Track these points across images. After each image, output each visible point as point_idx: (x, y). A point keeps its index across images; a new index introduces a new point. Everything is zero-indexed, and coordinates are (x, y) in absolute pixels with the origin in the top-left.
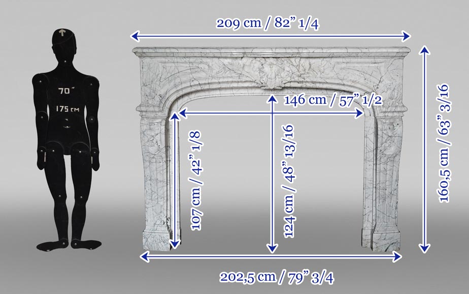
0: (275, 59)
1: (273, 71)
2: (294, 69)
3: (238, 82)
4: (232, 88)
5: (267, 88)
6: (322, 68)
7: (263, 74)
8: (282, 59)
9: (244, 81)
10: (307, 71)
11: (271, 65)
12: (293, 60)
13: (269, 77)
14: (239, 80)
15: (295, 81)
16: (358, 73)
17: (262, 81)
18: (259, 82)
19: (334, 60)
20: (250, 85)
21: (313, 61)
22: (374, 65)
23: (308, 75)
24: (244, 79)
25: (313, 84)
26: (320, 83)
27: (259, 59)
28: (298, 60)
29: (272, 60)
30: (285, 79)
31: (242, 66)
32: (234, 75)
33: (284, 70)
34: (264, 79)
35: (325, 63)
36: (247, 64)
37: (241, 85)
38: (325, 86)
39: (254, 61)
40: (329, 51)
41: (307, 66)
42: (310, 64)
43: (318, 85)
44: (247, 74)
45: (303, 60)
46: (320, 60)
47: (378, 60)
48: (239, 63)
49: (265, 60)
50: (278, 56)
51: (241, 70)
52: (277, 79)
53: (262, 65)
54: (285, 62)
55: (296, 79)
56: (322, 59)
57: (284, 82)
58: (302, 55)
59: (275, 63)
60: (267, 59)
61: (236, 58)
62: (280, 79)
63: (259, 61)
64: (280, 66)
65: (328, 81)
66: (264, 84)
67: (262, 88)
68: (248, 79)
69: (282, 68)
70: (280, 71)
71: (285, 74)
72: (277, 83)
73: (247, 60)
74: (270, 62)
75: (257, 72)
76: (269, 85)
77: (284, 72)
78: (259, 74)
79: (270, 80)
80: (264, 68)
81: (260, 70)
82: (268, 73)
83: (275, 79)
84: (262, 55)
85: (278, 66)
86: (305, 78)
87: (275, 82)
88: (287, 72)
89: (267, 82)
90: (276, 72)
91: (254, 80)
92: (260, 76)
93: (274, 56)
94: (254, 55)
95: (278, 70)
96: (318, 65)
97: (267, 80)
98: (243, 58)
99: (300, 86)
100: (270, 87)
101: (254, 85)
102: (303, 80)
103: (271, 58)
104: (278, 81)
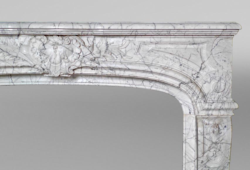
0: (60, 37)
1: (57, 53)
2: (86, 51)
3: (13, 67)
4: (11, 75)
5: (51, 75)
6: (123, 50)
7: (45, 58)
8: (70, 37)
9: (20, 65)
10: (102, 54)
11: (55, 44)
12: (84, 39)
13: (52, 60)
14: (14, 65)
15: (86, 67)
16: (171, 56)
17: (43, 66)
18: (40, 68)
19: (138, 40)
20: (29, 72)
21: (111, 40)
22: (192, 46)
23: (104, 59)
24: (20, 63)
25: (111, 72)
26: (120, 69)
27: (39, 37)
28: (91, 39)
29: (56, 39)
30: (73, 64)
31: (19, 45)
32: (7, 57)
33: (72, 51)
34: (46, 64)
35: (127, 44)
36: (26, 43)
37: (17, 71)
38: (127, 74)
39: (34, 40)
40: (130, 28)
41: (103, 47)
42: (107, 45)
43: (118, 72)
44: (24, 58)
45: (98, 39)
46: (120, 39)
47: (197, 40)
48: (15, 43)
49: (47, 39)
50: (63, 33)
51: (17, 51)
52: (64, 64)
53: (44, 45)
54: (74, 41)
55: (88, 64)
56: (122, 38)
57: (72, 68)
58: (95, 33)
59: (60, 42)
60: (50, 38)
61: (12, 35)
62: (67, 64)
63: (40, 40)
64: (67, 46)
65: (130, 67)
66: (46, 70)
67: (45, 75)
68: (25, 64)
69: (71, 49)
70: (67, 53)
71: (74, 57)
72: (63, 69)
73: (25, 38)
74: (54, 41)
75: (37, 54)
76: (53, 71)
77: (72, 55)
78: (39, 56)
79: (54, 65)
80: (46, 49)
81: (41, 52)
82: (51, 56)
83: (60, 64)
84: (42, 31)
85: (64, 46)
86: (100, 63)
87: (60, 68)
88: (76, 55)
89: (50, 67)
90: (62, 54)
91: (34, 65)
92: (41, 60)
93: (58, 33)
94: (32, 31)
95: (64, 52)
96: (117, 46)
97: (50, 64)
98: (20, 36)
99: (94, 73)
100: (55, 74)
101: (34, 72)
102: (97, 65)
103: (56, 36)
104: (64, 67)
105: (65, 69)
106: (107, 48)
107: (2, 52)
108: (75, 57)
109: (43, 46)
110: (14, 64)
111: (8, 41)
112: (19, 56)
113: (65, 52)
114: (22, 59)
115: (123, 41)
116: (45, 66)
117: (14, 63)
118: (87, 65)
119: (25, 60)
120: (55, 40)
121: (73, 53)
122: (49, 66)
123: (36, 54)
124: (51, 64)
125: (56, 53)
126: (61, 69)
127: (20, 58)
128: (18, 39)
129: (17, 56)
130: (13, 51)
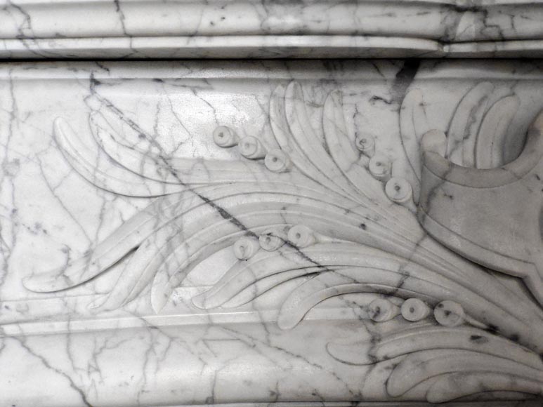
107: (227, 243)
110: (379, 374)
111: (295, 129)
112: (425, 284)
114: (467, 324)
117: (374, 361)
119: (492, 329)
127: (441, 306)
128: (399, 111)
129: (400, 285)
130: (361, 230)
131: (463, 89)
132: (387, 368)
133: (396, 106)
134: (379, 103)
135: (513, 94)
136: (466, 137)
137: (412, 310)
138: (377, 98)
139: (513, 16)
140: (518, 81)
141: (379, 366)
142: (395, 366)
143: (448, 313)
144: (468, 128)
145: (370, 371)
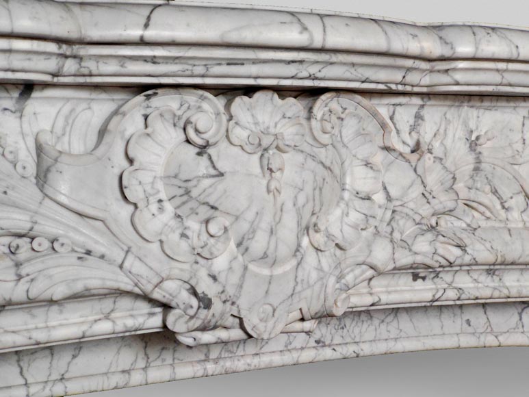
0: (290, 101)
1: (286, 196)
13: (259, 244)
14: (20, 291)
17: (206, 287)
20: (104, 327)
21: (486, 119)
24: (62, 275)
25: (489, 281)
29: (268, 114)
34: (219, 265)
36: (75, 144)
41: (461, 158)
42: (473, 145)
44: (87, 236)
49: (228, 112)
50: (334, 74)
51: (28, 192)
52: (311, 258)
53: (204, 148)
56: (521, 112)
58: (467, 77)
60: (238, 106)
62: (326, 261)
63: (179, 121)
66: (217, 306)
71: (347, 215)
72: (308, 293)
73: (67, 108)
74: (256, 124)
75: (161, 209)
76: (250, 309)
77: (342, 205)
78: (173, 223)
79: (266, 272)
80: (221, 174)
81: (188, 192)
82: (250, 215)
83: (294, 262)
84: (219, 61)
85: (313, 157)
86: (467, 241)
87: (292, 284)
88: (358, 203)
89: (241, 287)
90: (307, 201)
91: (156, 280)
92: (184, 245)
93: (305, 74)
94: (154, 60)
95: (317, 192)
96: (509, 153)
97: (246, 268)
98: (35, 94)
99: (428, 296)
100: (261, 326)
101: (130, 323)
102: (458, 252)
103: (269, 94)
104: (314, 275)
105: (317, 287)
106: (478, 161)
108: (354, 217)
109: (199, 154)
110: (23, 286)
112: (48, 227)
113: (321, 189)
114: (73, 250)
115: (523, 125)
116: (214, 278)
117: (20, 277)
118: (419, 259)
119: (89, 253)
120: (260, 118)
121: (346, 195)
122: (234, 279)
123: (154, 207)
124: (251, 267)
125: (280, 199)
126: (299, 288)
127: (57, 240)
128: (21, 117)
129: (31, 230)
130: (4, 195)
131: (59, 105)
132: (27, 282)
133: (18, 114)
134: (7, 113)
135: (90, 108)
136: (63, 135)
137: (40, 245)
138: (6, 109)
139: (98, 62)
140: (93, 99)
141: (22, 280)
142: (32, 280)
143: (63, 245)
144: (64, 129)
145: (16, 285)
